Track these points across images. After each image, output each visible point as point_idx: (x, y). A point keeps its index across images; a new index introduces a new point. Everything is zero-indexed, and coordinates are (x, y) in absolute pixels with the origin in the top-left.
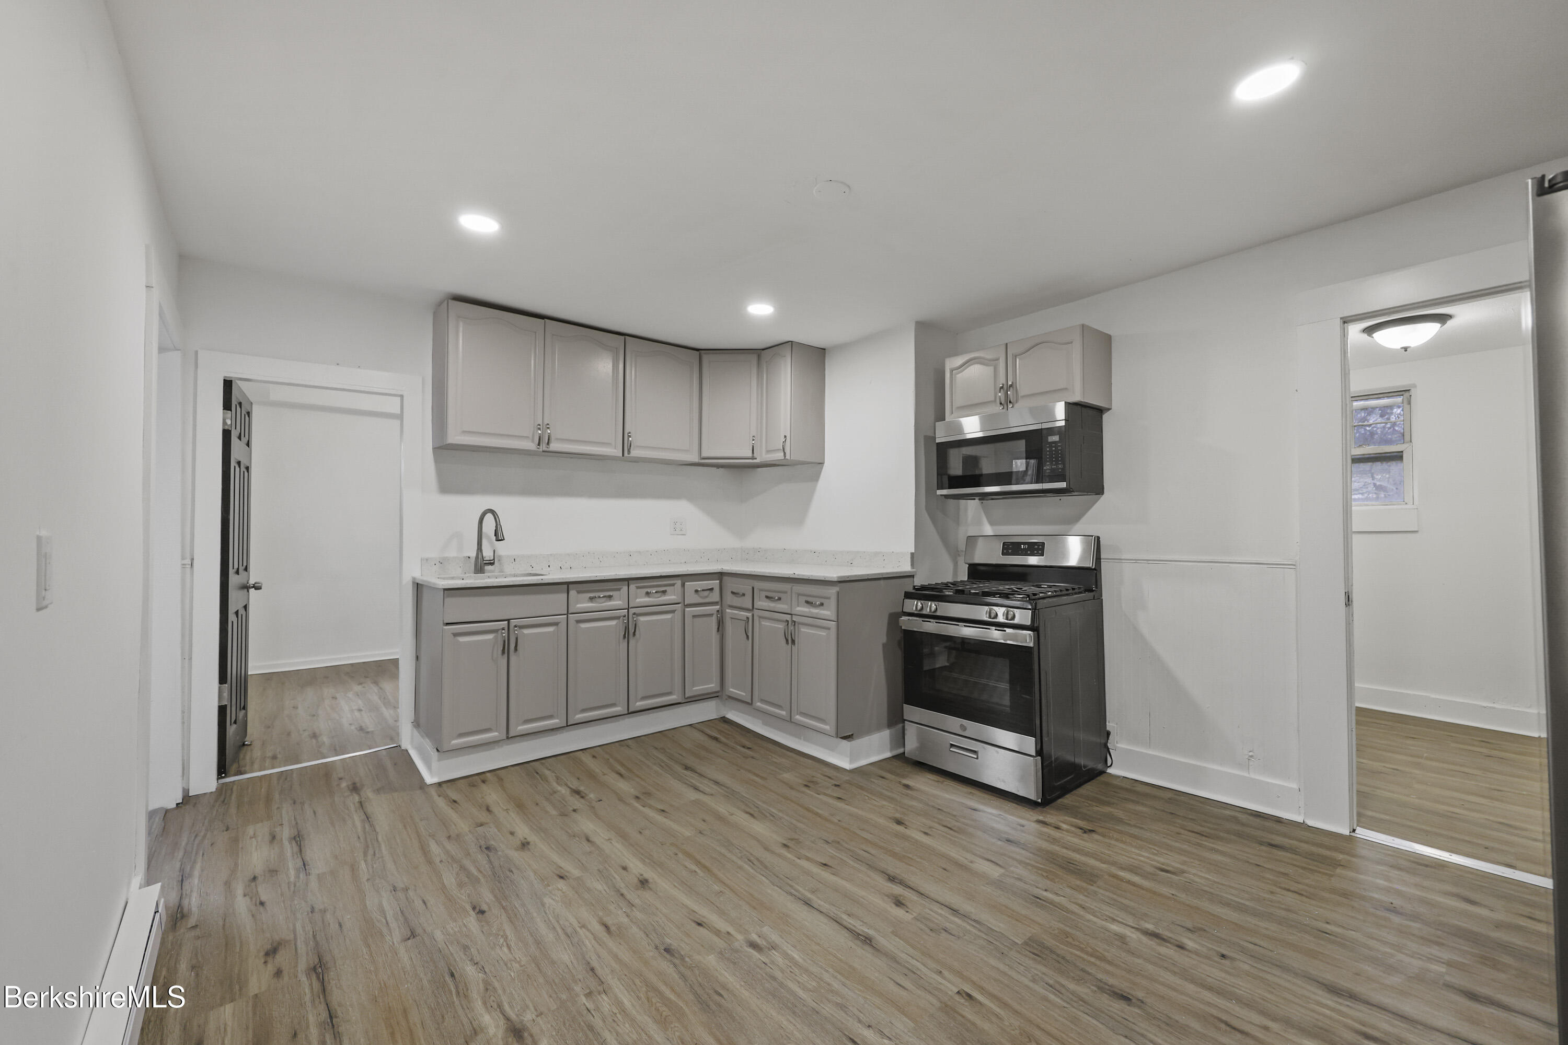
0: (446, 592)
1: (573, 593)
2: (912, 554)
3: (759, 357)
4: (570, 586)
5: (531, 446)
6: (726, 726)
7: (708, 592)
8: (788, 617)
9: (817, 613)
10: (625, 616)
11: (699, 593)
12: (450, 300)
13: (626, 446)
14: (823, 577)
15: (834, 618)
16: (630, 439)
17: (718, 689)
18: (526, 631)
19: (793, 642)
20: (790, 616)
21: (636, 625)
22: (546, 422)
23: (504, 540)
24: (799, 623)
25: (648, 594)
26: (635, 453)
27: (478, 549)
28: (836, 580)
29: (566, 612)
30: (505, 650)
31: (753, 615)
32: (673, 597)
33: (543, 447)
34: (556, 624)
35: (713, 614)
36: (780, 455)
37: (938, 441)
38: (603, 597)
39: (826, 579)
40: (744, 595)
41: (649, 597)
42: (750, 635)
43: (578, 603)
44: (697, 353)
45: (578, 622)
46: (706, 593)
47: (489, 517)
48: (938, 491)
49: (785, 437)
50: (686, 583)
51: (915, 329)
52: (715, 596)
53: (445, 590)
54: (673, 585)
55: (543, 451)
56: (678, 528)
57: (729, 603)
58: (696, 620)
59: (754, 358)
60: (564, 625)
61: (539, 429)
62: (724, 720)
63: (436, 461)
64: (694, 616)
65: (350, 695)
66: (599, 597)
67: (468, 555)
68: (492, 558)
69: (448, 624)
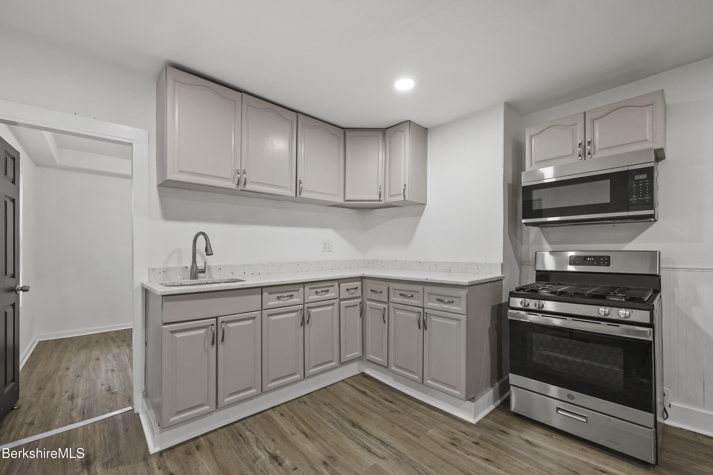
0: (164, 297)
1: (265, 294)
2: (502, 264)
3: (384, 134)
4: (263, 289)
5: (232, 185)
6: (366, 380)
7: (354, 290)
8: (421, 310)
9: (448, 308)
10: (302, 310)
11: (349, 290)
12: (168, 68)
13: (298, 190)
14: (455, 282)
15: (464, 313)
16: (301, 185)
17: (361, 355)
18: (231, 325)
19: (425, 327)
20: (422, 309)
21: (309, 315)
22: (243, 169)
23: (212, 254)
24: (430, 315)
25: (317, 292)
26: (304, 195)
27: (193, 261)
28: (467, 284)
29: (260, 309)
30: (214, 341)
31: (388, 306)
32: (333, 294)
33: (241, 187)
34: (253, 318)
35: (357, 305)
36: (401, 198)
37: (523, 185)
38: (287, 296)
39: (458, 284)
40: (381, 292)
41: (318, 295)
42: (386, 319)
43: (269, 302)
44: (343, 130)
45: (269, 315)
46: (353, 291)
47: (201, 237)
48: (523, 220)
49: (405, 185)
50: (341, 284)
51: (504, 107)
52: (358, 293)
53: (163, 296)
54: (333, 286)
55: (241, 190)
56: (327, 247)
57: (369, 297)
58: (347, 309)
59: (381, 134)
60: (258, 319)
61: (238, 173)
62: (364, 375)
63: (161, 195)
64: (346, 307)
65: (109, 357)
66: (284, 297)
67: (186, 266)
68: (203, 268)
69: (166, 324)
